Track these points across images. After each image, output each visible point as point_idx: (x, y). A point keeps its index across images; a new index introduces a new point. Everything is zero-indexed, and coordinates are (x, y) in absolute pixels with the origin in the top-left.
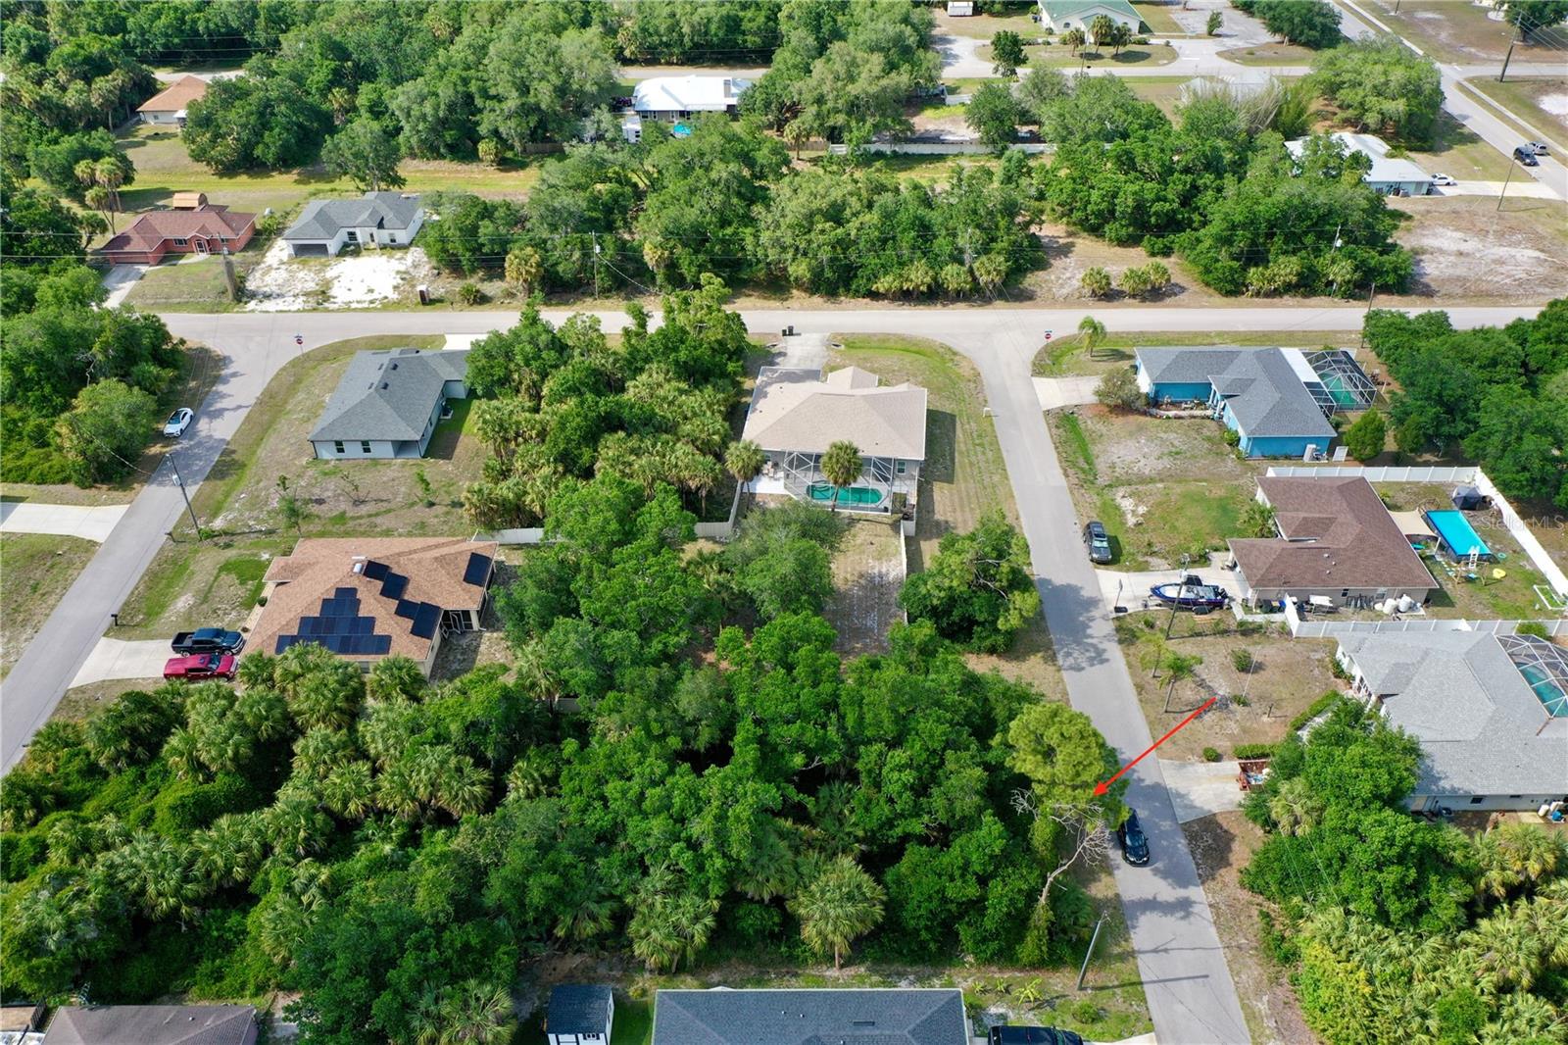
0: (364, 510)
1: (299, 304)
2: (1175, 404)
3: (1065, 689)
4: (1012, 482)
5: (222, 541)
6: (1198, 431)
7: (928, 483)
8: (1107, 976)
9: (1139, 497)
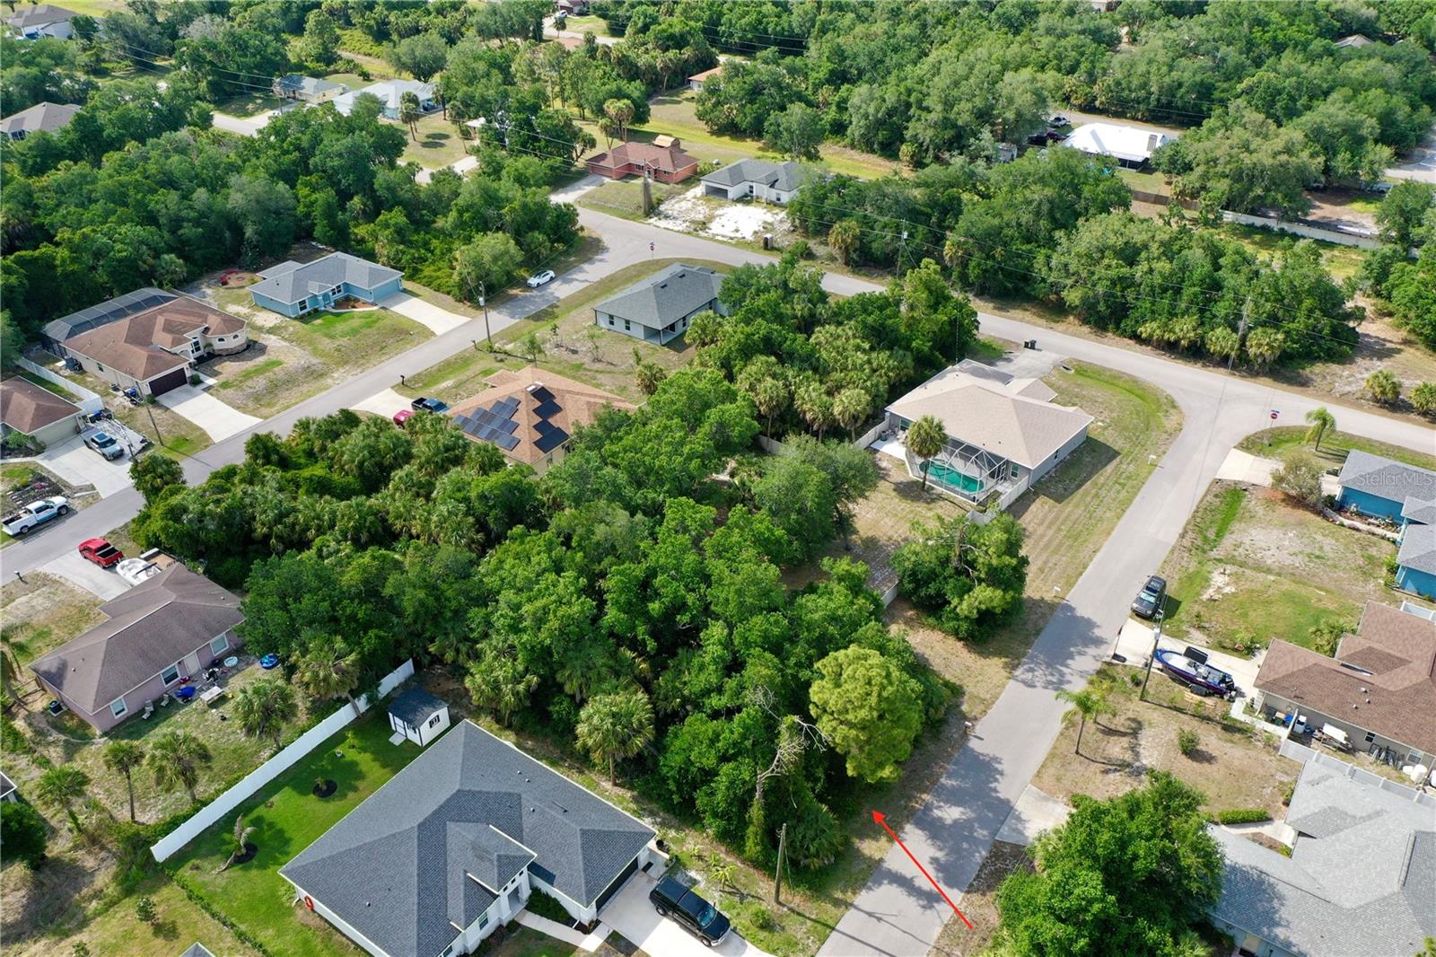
0: (598, 366)
1: (682, 227)
2: (1360, 515)
3: (999, 694)
4: (1121, 523)
5: (500, 356)
6: (1363, 548)
7: (1036, 494)
8: (813, 909)
9: (1236, 578)
